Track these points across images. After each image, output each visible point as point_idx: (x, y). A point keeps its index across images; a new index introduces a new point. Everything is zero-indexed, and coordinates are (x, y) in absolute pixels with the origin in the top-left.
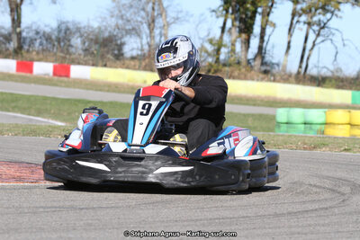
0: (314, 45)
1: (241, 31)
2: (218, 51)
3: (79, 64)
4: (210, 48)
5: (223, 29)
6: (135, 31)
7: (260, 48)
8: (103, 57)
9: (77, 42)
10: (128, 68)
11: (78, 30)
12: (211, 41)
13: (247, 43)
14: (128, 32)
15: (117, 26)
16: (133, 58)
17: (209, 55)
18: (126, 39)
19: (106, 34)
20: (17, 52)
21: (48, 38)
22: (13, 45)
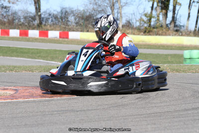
1: (162, 9)
2: (150, 20)
3: (73, 31)
4: (145, 19)
5: (152, 8)
6: (103, 11)
7: (173, 17)
8: (86, 26)
9: (71, 19)
11: (72, 12)
12: (146, 15)
13: (166, 15)
14: (100, 12)
15: (94, 9)
17: (145, 22)
19: (88, 14)
20: (39, 26)
21: (56, 17)
22: (37, 22)
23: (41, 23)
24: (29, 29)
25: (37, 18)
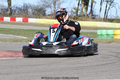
0: (109, 9)
1: (85, 5)
2: (77, 12)
3: (31, 18)
4: (74, 11)
5: (79, 4)
6: (49, 6)
7: (91, 10)
8: (39, 15)
9: (30, 10)
10: (47, 18)
11: (30, 6)
12: (75, 9)
13: (87, 9)
14: (47, 7)
15: (43, 5)
16: (49, 15)
17: (74, 13)
18: (46, 9)
19: (40, 8)
20: (10, 15)
21: (20, 9)
22: (9, 12)
23: (11, 13)
24: (4, 17)
25: (9, 10)
